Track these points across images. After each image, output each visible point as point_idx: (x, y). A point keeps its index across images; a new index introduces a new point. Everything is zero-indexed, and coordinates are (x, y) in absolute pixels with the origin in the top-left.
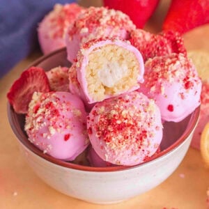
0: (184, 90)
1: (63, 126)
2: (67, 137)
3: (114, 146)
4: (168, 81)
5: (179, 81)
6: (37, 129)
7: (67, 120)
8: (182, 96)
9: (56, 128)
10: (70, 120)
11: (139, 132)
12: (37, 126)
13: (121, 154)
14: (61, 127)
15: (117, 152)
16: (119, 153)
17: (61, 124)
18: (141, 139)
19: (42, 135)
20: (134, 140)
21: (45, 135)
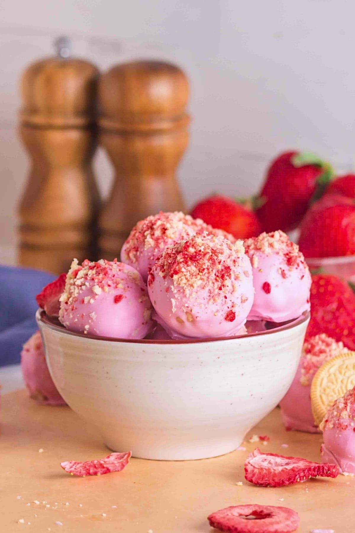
0: (285, 267)
1: (113, 286)
2: (117, 299)
3: (184, 281)
4: (263, 252)
5: (278, 253)
6: (76, 295)
7: (118, 280)
8: (283, 275)
9: (102, 287)
10: (122, 279)
11: (220, 267)
12: (77, 291)
13: (194, 295)
14: (109, 286)
15: (187, 292)
16: (191, 295)
17: (110, 283)
18: (223, 277)
19: (83, 301)
20: (213, 276)
21: (86, 299)
